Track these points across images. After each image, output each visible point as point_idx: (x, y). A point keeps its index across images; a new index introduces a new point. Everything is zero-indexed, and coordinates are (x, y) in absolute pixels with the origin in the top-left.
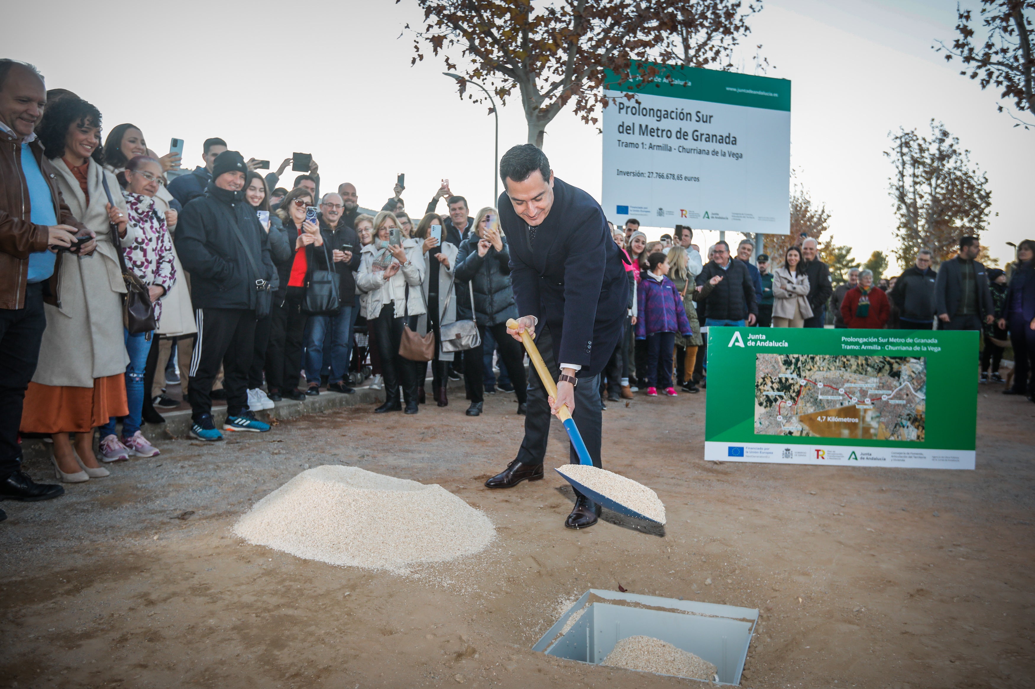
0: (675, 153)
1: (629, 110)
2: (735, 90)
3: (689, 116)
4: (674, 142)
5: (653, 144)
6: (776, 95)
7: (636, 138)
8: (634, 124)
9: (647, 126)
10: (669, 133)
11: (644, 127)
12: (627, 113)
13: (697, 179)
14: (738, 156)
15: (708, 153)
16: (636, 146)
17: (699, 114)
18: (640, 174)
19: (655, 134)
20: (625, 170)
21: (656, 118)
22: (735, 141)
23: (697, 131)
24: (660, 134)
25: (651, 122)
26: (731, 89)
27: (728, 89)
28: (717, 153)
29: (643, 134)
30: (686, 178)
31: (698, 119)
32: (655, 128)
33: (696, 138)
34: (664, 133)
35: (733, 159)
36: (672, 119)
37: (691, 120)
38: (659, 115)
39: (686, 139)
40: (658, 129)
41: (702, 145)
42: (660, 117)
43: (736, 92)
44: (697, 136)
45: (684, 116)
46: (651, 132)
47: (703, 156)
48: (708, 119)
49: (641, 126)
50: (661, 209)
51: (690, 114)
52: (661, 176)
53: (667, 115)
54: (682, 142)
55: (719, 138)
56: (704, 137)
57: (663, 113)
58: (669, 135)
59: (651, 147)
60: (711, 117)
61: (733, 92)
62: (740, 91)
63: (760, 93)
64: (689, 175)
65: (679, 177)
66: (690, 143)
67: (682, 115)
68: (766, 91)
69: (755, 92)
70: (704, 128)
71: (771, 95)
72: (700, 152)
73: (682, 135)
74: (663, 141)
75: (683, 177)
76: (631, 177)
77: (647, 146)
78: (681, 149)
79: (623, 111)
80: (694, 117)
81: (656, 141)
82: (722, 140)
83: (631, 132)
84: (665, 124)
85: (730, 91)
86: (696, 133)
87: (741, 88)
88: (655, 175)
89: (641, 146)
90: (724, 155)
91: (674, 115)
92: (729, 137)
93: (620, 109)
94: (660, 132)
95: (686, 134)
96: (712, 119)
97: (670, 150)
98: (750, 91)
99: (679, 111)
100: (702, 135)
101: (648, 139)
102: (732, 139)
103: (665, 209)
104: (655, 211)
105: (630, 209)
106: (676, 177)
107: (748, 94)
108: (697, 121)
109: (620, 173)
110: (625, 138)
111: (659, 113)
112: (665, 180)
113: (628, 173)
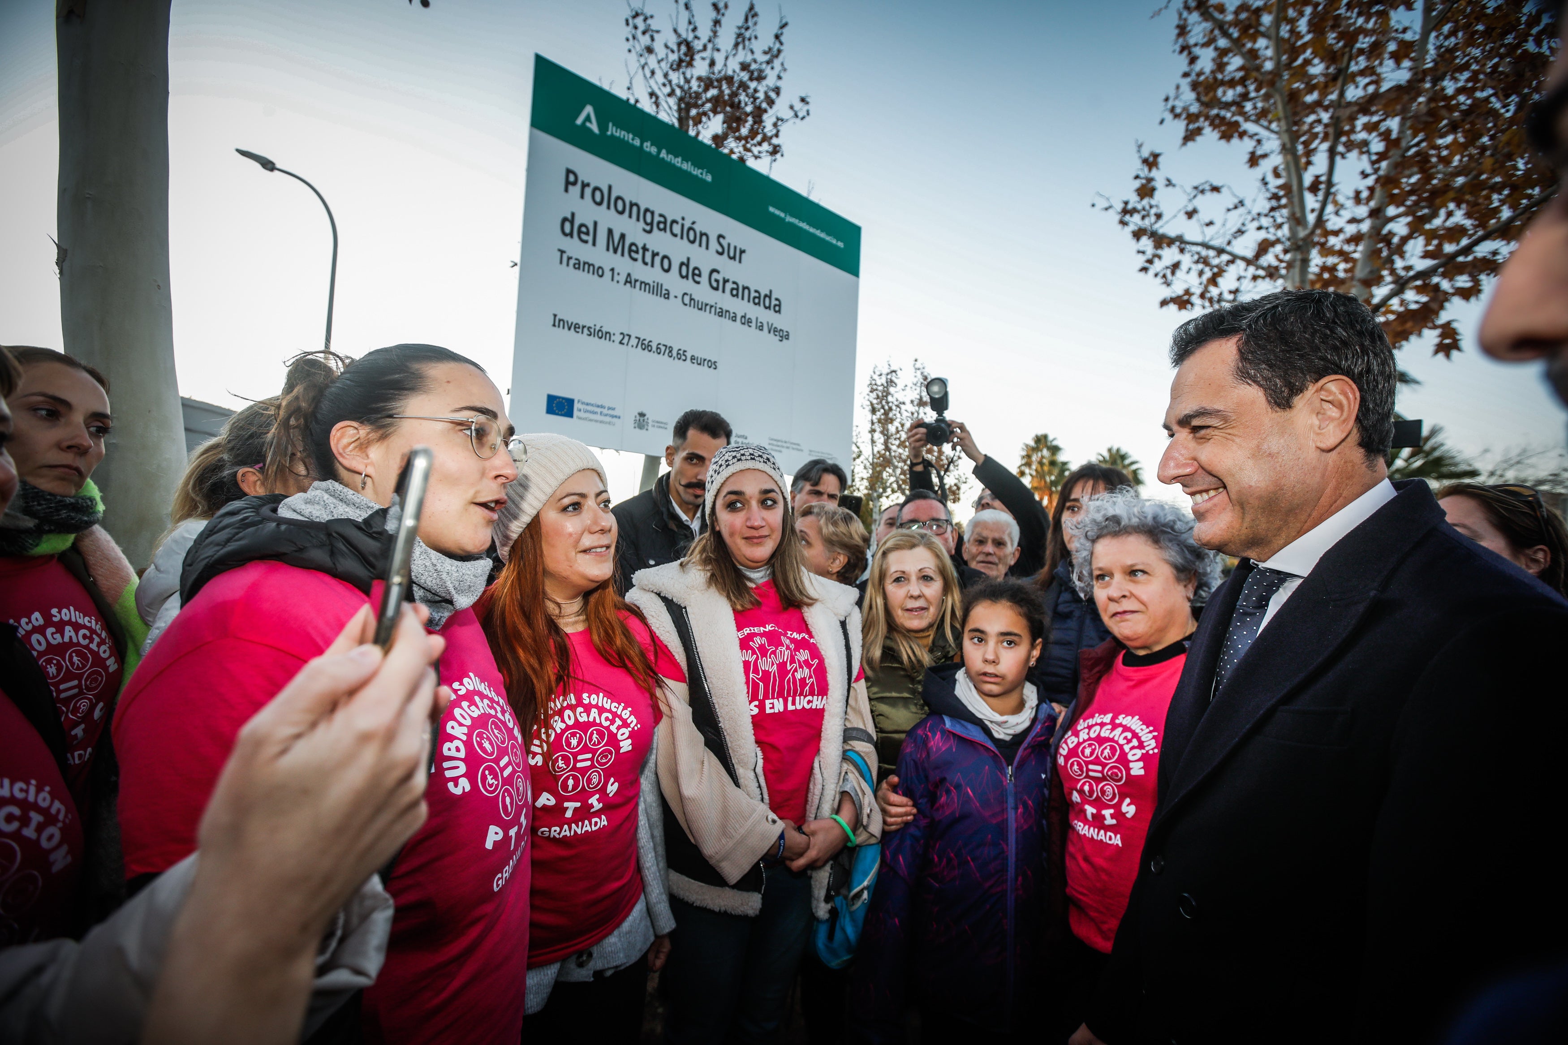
0: (674, 304)
1: (588, 191)
2: (782, 215)
3: (704, 238)
4: (673, 282)
5: (633, 277)
6: (840, 244)
7: (599, 255)
8: (595, 224)
9: (623, 236)
10: (666, 262)
11: (617, 237)
12: (582, 196)
13: (713, 365)
14: (783, 336)
15: (734, 319)
16: (599, 272)
17: (721, 240)
18: (603, 335)
19: (639, 256)
20: (571, 318)
21: (641, 224)
22: (779, 306)
23: (718, 272)
24: (648, 259)
25: (634, 231)
26: (777, 212)
27: (771, 209)
28: (749, 321)
29: (615, 251)
30: (693, 358)
31: (720, 250)
32: (640, 245)
33: (715, 284)
34: (658, 260)
35: (774, 339)
36: (675, 235)
37: (707, 248)
38: (649, 220)
39: (698, 283)
40: (645, 249)
41: (725, 301)
42: (651, 224)
43: (783, 220)
44: (717, 281)
45: (697, 237)
46: (630, 251)
47: (726, 322)
48: (737, 255)
49: (610, 232)
50: (642, 415)
51: (706, 234)
52: (646, 346)
53: (665, 225)
54: (688, 286)
55: (753, 294)
56: (729, 286)
57: (657, 218)
58: (666, 266)
59: (629, 280)
60: (742, 252)
61: (778, 217)
62: (789, 219)
63: (818, 233)
64: (700, 355)
65: (681, 355)
66: (703, 292)
67: (692, 234)
68: (828, 234)
69: (812, 230)
70: (729, 269)
71: (834, 242)
72: (721, 313)
73: (688, 271)
74: (653, 275)
75: (689, 355)
76: (583, 337)
77: (622, 278)
78: (687, 299)
79: (575, 190)
80: (714, 245)
81: (641, 272)
82: (759, 299)
83: (590, 238)
84: (659, 241)
85: (773, 214)
86: (715, 275)
87: (792, 216)
88: (634, 341)
89: (608, 274)
90: (761, 328)
91: (677, 229)
92: (770, 297)
93: (568, 183)
94: (648, 256)
95: (696, 273)
96: (743, 255)
97: (667, 296)
98: (804, 226)
99: (687, 224)
100: (726, 281)
101: (623, 264)
102: (774, 302)
103: (651, 416)
104: (630, 418)
105: (576, 406)
106: (674, 353)
107: (801, 229)
108: (718, 252)
109: (558, 322)
110: (576, 248)
111: (649, 215)
112: (653, 356)
113: (576, 327)
